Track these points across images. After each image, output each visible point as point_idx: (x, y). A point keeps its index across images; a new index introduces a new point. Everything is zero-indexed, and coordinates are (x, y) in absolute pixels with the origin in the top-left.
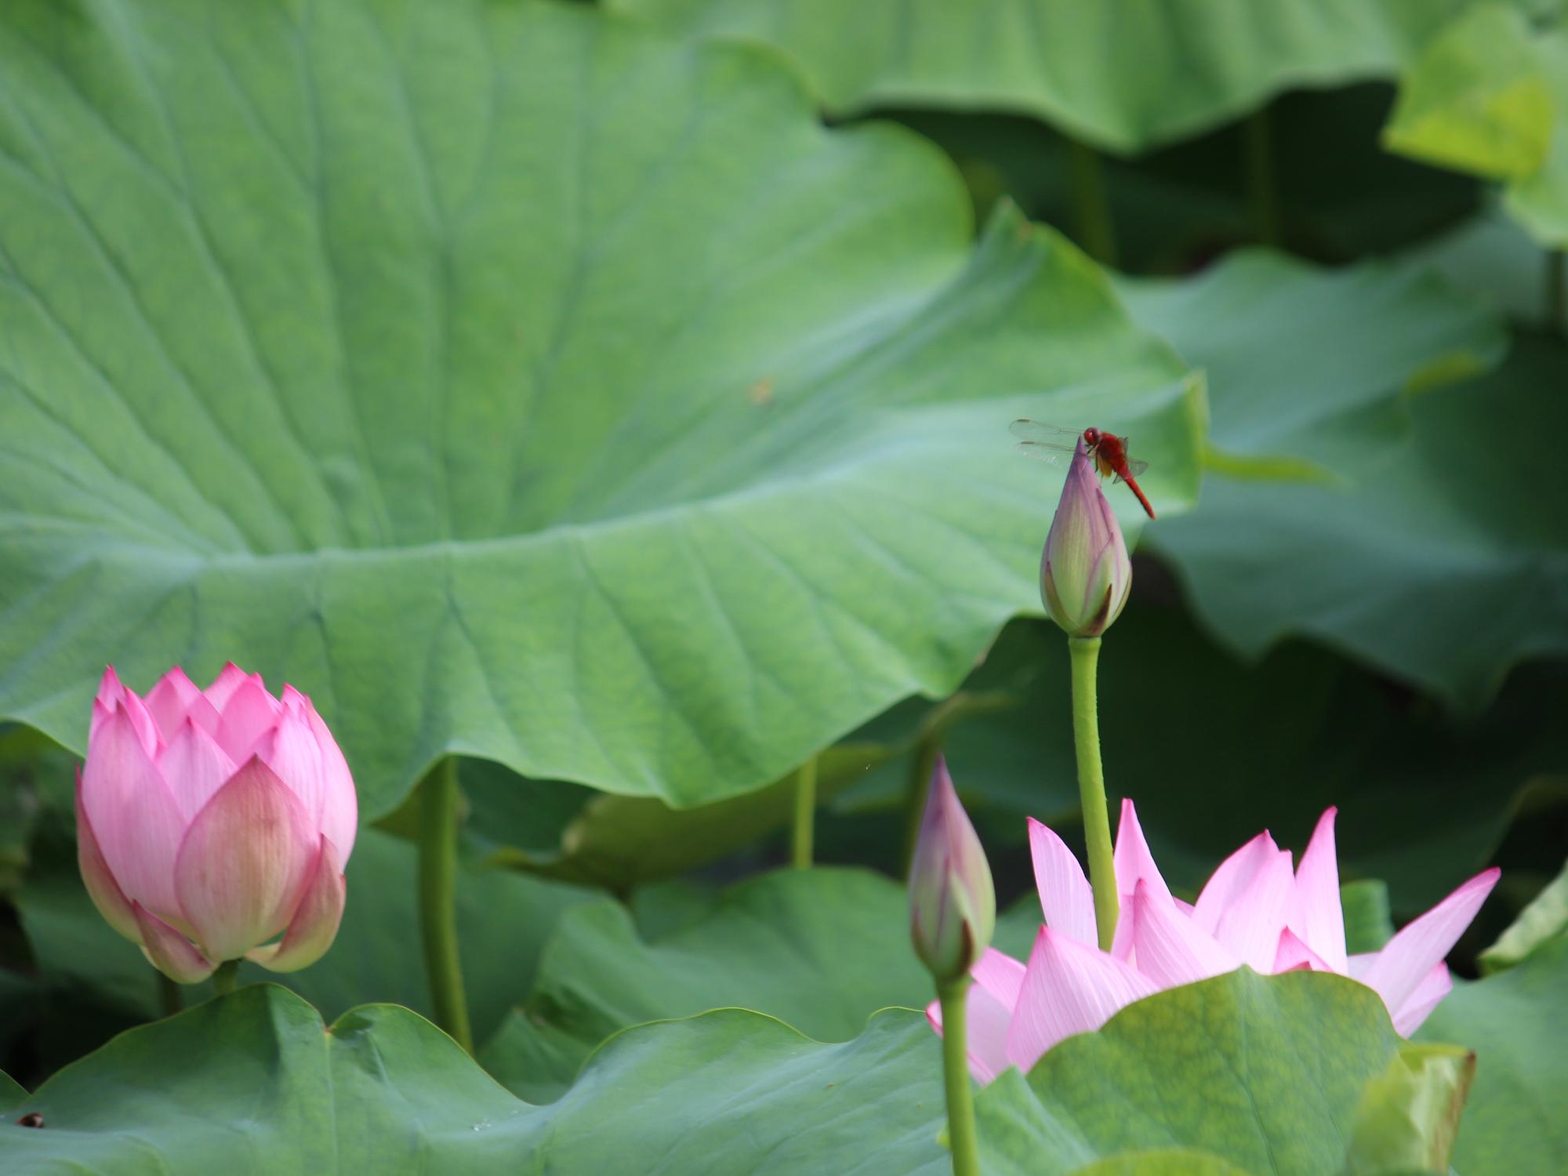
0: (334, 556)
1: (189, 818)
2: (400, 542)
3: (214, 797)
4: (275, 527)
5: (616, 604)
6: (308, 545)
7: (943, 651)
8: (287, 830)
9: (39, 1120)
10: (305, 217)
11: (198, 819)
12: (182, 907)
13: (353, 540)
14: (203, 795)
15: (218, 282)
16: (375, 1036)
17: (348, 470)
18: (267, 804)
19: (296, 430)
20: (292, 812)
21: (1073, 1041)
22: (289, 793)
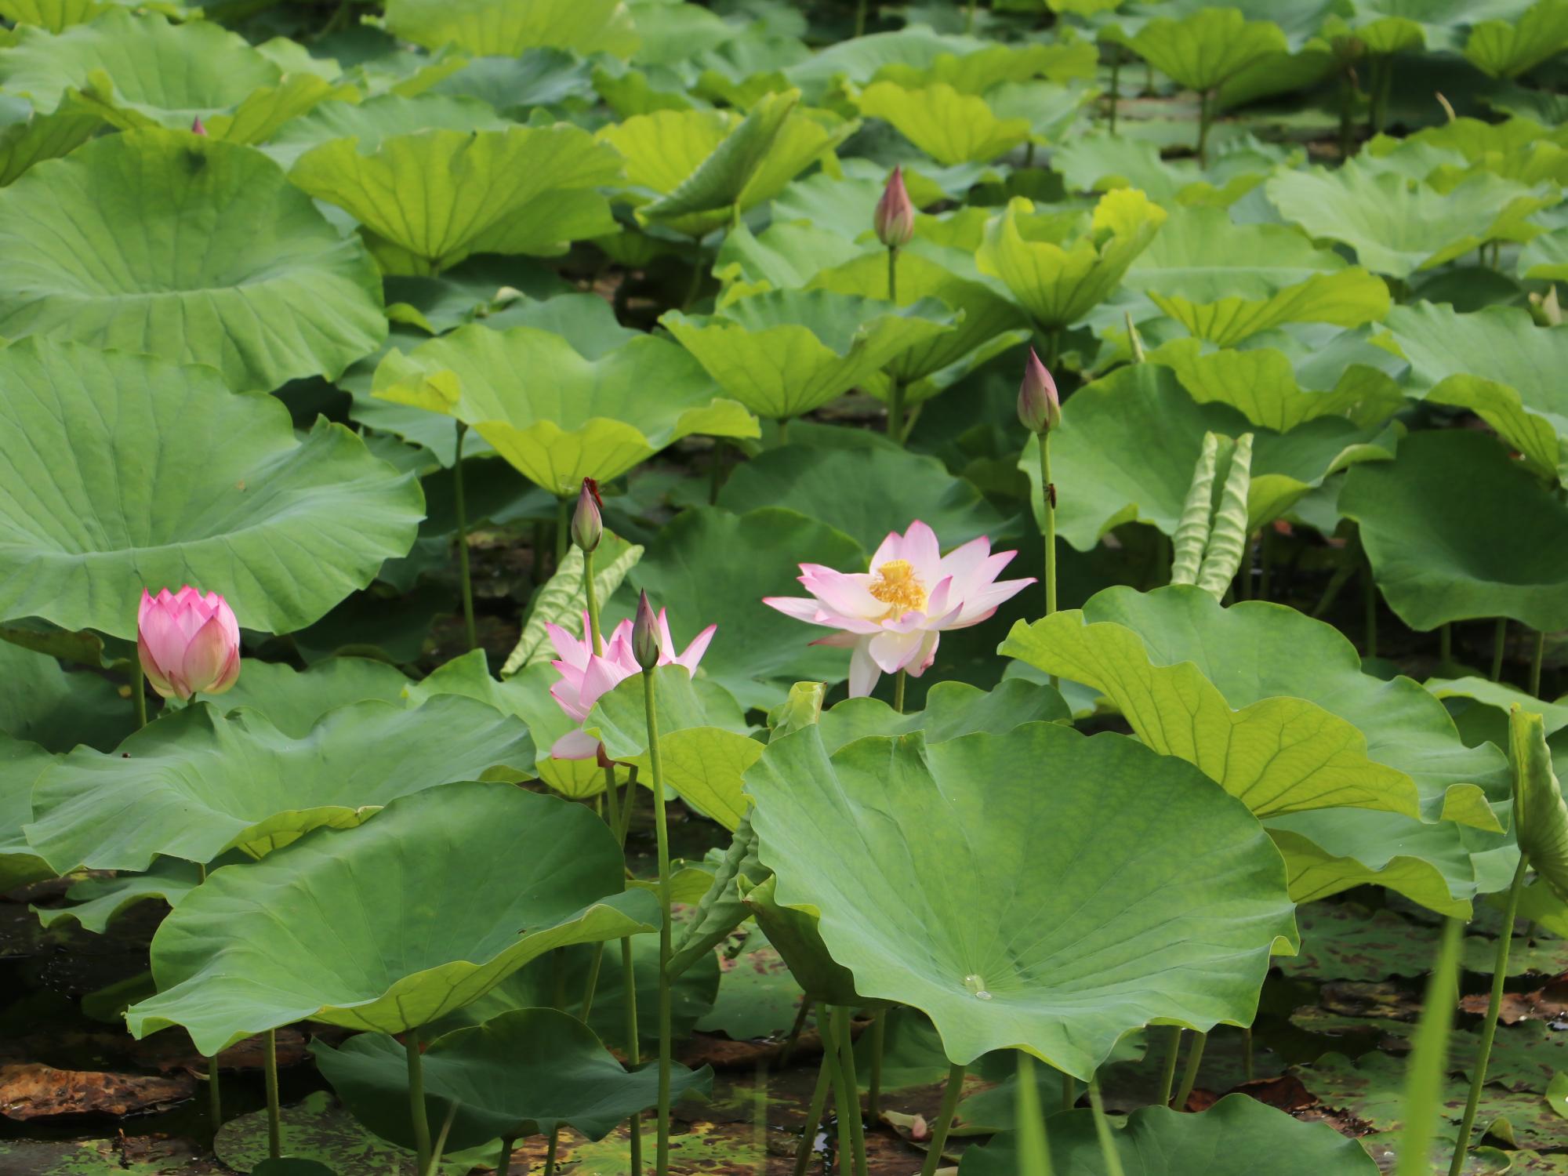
0: (94, 554)
1: (189, 640)
2: (115, 548)
3: (199, 632)
4: (73, 544)
5: (244, 562)
6: (85, 550)
7: (361, 573)
8: (224, 642)
9: (129, 755)
10: (61, 432)
11: (193, 640)
12: (184, 672)
13: (99, 548)
14: (195, 630)
15: (37, 457)
16: (243, 717)
17: (93, 523)
18: (217, 632)
19: (71, 508)
20: (225, 635)
21: (607, 693)
22: (224, 629)
